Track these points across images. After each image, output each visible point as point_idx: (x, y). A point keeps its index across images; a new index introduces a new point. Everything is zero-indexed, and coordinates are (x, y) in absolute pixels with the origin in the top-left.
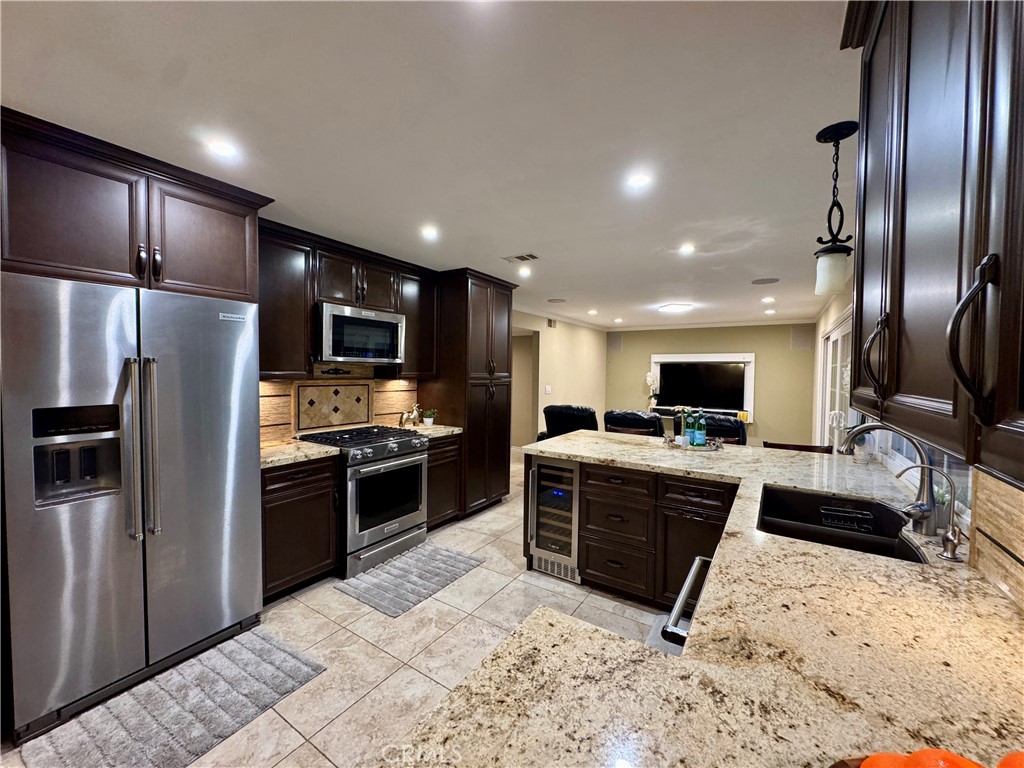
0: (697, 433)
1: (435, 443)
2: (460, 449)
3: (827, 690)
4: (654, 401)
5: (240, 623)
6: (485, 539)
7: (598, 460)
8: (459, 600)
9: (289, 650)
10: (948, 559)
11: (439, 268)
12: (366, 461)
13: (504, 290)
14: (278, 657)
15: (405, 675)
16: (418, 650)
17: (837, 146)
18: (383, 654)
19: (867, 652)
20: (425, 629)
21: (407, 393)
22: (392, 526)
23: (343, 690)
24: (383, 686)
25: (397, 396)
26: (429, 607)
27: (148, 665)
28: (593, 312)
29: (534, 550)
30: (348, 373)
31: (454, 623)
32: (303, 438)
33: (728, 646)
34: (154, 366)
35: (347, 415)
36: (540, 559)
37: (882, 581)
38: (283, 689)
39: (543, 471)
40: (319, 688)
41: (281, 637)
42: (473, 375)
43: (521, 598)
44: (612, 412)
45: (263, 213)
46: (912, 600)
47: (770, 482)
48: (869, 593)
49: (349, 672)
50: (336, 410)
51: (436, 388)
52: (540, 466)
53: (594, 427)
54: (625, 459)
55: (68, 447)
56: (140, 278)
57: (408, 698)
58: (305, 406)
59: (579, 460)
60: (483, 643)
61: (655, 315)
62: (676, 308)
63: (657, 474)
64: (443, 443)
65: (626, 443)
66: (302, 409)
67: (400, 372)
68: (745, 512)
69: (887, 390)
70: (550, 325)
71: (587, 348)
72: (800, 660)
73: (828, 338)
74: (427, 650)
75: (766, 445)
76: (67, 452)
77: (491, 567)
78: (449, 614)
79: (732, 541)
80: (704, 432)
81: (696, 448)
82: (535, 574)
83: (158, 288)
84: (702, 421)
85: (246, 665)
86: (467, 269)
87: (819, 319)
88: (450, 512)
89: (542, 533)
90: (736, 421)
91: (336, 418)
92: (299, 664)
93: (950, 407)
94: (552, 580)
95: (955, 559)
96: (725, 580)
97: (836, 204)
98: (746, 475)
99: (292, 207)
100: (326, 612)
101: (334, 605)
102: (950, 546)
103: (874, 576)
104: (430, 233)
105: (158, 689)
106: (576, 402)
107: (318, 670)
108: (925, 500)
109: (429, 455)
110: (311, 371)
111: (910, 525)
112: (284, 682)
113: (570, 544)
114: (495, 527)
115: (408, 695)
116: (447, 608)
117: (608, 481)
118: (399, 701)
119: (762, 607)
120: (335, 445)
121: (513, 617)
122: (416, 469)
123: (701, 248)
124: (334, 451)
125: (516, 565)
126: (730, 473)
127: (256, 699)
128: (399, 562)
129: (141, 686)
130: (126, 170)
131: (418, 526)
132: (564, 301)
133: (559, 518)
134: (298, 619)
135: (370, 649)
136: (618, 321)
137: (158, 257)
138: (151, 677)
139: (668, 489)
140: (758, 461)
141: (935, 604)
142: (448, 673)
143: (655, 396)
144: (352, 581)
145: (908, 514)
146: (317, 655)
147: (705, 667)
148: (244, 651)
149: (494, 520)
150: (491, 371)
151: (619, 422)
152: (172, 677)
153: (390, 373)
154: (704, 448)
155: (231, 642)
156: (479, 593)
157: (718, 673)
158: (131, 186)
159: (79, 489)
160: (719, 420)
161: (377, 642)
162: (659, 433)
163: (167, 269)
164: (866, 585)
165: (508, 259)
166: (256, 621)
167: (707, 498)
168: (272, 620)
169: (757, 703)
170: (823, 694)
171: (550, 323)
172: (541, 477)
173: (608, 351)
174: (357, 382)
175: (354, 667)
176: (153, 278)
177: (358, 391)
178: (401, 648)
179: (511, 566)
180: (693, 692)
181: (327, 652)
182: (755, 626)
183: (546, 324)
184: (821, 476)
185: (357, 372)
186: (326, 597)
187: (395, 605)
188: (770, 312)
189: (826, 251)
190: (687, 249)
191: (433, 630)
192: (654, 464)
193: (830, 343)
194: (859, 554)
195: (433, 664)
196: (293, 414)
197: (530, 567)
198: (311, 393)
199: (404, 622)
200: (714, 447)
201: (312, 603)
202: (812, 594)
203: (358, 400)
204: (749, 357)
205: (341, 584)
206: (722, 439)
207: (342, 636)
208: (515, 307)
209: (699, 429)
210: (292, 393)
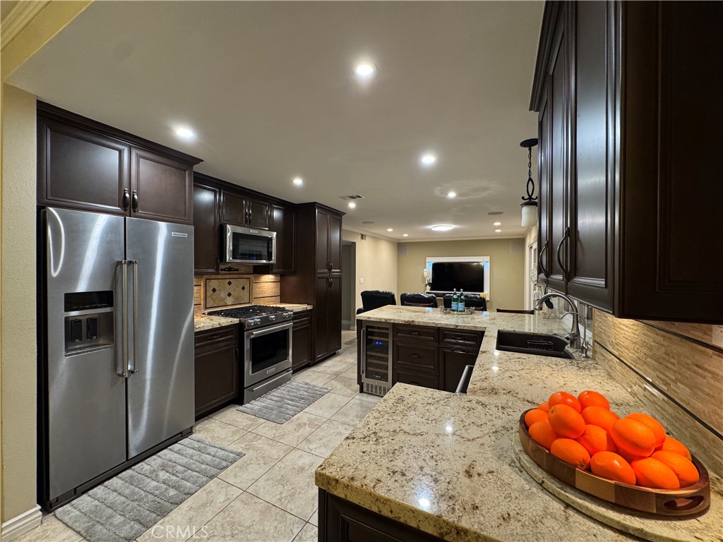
0: (460, 304)
1: (297, 315)
2: (311, 319)
3: (528, 401)
4: (428, 288)
5: (181, 433)
6: (330, 377)
7: (404, 321)
8: (320, 412)
9: (218, 446)
10: (584, 357)
11: (296, 203)
12: (257, 327)
13: (336, 216)
14: (212, 450)
15: (295, 454)
16: (301, 440)
17: (530, 150)
18: (279, 444)
19: (544, 389)
20: (302, 429)
21: (273, 283)
22: (271, 370)
23: (259, 464)
24: (284, 460)
25: (267, 285)
26: (303, 417)
27: (127, 460)
28: (390, 230)
29: (364, 380)
30: (237, 270)
31: (320, 424)
32: (210, 314)
33: (486, 391)
34: (136, 266)
35: (237, 299)
36: (368, 385)
37: (554, 366)
38: (221, 466)
39: (369, 330)
40: (243, 465)
41: (210, 440)
42: (319, 271)
43: (359, 408)
44: (405, 294)
45: (197, 168)
46: (566, 372)
47: (501, 329)
48: (546, 371)
49: (260, 455)
50: (229, 295)
51: (292, 280)
52: (367, 327)
53: (394, 303)
54: (420, 320)
55: (80, 318)
56: (125, 210)
57: (301, 465)
58: (210, 292)
59: (392, 321)
60: (340, 433)
61: (430, 232)
62: (443, 228)
63: (439, 328)
64: (301, 316)
65: (418, 312)
66: (208, 294)
67: (272, 269)
68: (489, 343)
69: (569, 276)
70: (362, 238)
71: (385, 253)
72: (517, 393)
73: (531, 247)
74: (307, 440)
75: (498, 311)
76: (80, 321)
77: (337, 392)
78: (316, 420)
79: (484, 354)
80: (463, 303)
81: (459, 313)
82: (365, 395)
83: (134, 217)
84: (462, 297)
85: (192, 456)
86: (315, 203)
87: (526, 236)
88: (306, 361)
89: (369, 369)
90: (480, 298)
91: (229, 301)
92: (227, 453)
93: (604, 283)
94: (376, 397)
95: (587, 357)
96: (482, 369)
97: (530, 179)
98: (488, 326)
99: (213, 165)
100: (236, 424)
101: (240, 420)
102: (584, 351)
103: (550, 365)
104: (298, 182)
105: (137, 474)
106: (382, 288)
107: (240, 455)
108: (575, 331)
109: (294, 323)
110: (217, 269)
111: (569, 345)
112: (219, 463)
113: (387, 374)
114: (335, 369)
115: (300, 463)
116: (314, 417)
117: (410, 334)
118: (296, 467)
119: (500, 378)
120: (236, 317)
121: (356, 419)
122: (285, 332)
123: (460, 195)
124: (236, 321)
125: (352, 390)
126: (480, 325)
127: (206, 473)
128: (276, 393)
129: (124, 473)
130: (117, 142)
131: (287, 370)
132: (373, 223)
133: (379, 358)
134: (218, 429)
135: (271, 442)
136: (406, 235)
137: (136, 197)
138: (129, 467)
139: (445, 336)
140: (494, 319)
141: (574, 373)
142: (323, 450)
143: (429, 284)
144: (248, 405)
145: (567, 338)
146: (237, 448)
147: (478, 398)
148: (188, 449)
149: (333, 366)
150: (330, 269)
151: (409, 300)
152: (144, 466)
153: (265, 270)
154: (464, 313)
155: (176, 445)
156: (332, 407)
157: (482, 399)
158: (120, 152)
159: (86, 345)
160: (471, 297)
161: (274, 437)
162: (435, 306)
163: (140, 205)
164: (547, 368)
165: (343, 198)
166: (189, 432)
167: (468, 340)
168: (200, 431)
169: (500, 406)
170: (526, 403)
171: (363, 237)
172: (368, 333)
173: (398, 255)
174: (242, 276)
175: (263, 452)
176: (132, 210)
177: (244, 282)
178: (291, 439)
179: (349, 391)
180: (474, 404)
181: (243, 445)
182: (497, 384)
183: (360, 238)
184: (529, 325)
185: (242, 270)
186: (232, 415)
187: (280, 416)
188: (498, 231)
189: (526, 204)
190: (452, 195)
191: (308, 429)
192: (437, 322)
193: (533, 250)
194: (544, 357)
195: (312, 446)
196: (202, 297)
197: (362, 391)
198: (214, 284)
199: (288, 426)
200: (470, 313)
201: (224, 420)
202: (521, 372)
203: (243, 288)
204: (487, 258)
205: (241, 408)
206: (474, 308)
207: (250, 437)
208: (344, 227)
209: (461, 302)
210: (202, 285)
